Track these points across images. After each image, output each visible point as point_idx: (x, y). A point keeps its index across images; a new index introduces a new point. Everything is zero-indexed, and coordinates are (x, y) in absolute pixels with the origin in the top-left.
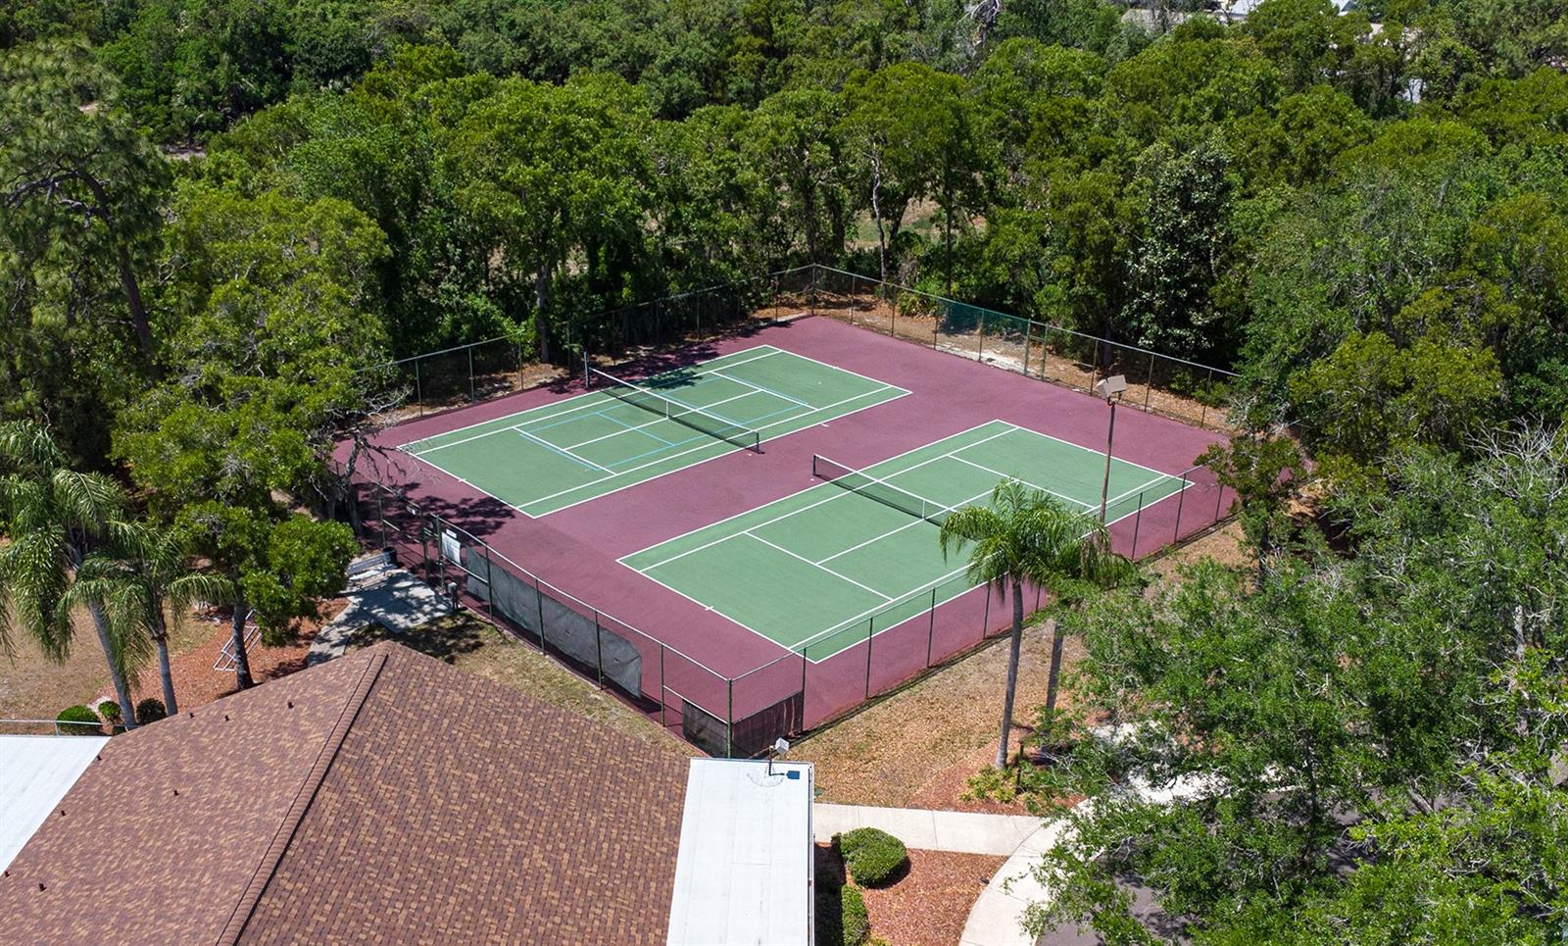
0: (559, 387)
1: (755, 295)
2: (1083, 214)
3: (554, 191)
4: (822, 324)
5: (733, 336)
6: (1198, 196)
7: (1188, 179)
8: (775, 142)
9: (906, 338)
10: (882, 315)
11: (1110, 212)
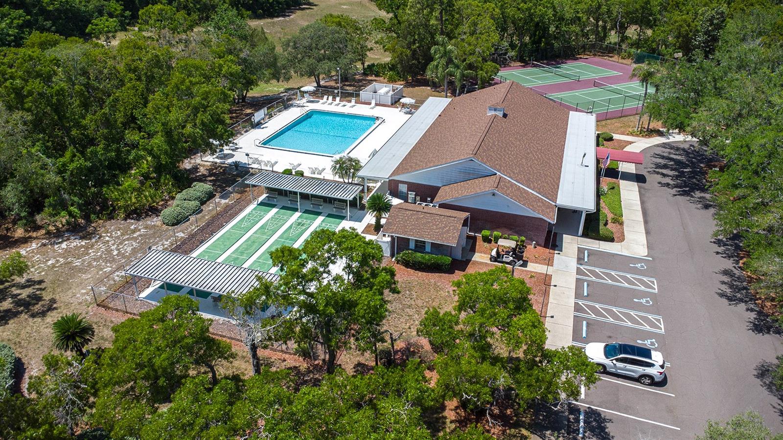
0: (524, 67)
1: (578, 51)
2: (681, 26)
3: (532, 11)
4: (597, 59)
5: (572, 59)
6: (715, 22)
7: (713, 17)
8: (591, 5)
9: (622, 63)
10: (616, 58)
11: (689, 26)
